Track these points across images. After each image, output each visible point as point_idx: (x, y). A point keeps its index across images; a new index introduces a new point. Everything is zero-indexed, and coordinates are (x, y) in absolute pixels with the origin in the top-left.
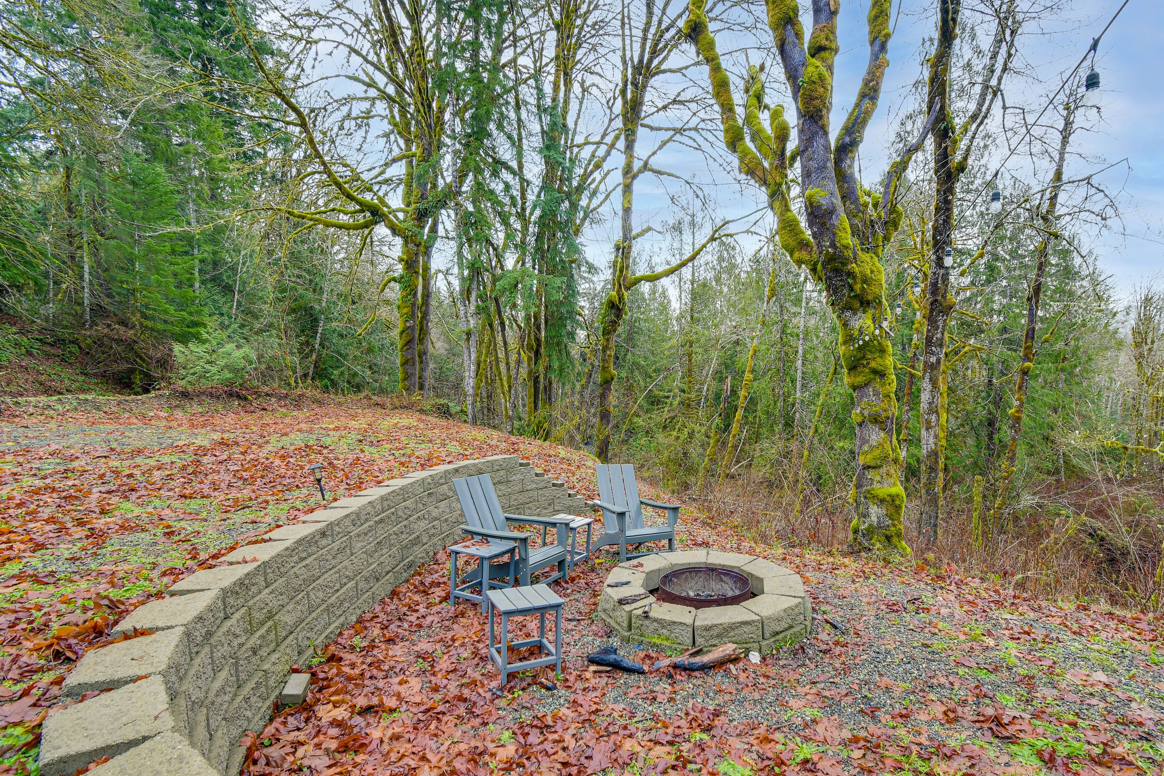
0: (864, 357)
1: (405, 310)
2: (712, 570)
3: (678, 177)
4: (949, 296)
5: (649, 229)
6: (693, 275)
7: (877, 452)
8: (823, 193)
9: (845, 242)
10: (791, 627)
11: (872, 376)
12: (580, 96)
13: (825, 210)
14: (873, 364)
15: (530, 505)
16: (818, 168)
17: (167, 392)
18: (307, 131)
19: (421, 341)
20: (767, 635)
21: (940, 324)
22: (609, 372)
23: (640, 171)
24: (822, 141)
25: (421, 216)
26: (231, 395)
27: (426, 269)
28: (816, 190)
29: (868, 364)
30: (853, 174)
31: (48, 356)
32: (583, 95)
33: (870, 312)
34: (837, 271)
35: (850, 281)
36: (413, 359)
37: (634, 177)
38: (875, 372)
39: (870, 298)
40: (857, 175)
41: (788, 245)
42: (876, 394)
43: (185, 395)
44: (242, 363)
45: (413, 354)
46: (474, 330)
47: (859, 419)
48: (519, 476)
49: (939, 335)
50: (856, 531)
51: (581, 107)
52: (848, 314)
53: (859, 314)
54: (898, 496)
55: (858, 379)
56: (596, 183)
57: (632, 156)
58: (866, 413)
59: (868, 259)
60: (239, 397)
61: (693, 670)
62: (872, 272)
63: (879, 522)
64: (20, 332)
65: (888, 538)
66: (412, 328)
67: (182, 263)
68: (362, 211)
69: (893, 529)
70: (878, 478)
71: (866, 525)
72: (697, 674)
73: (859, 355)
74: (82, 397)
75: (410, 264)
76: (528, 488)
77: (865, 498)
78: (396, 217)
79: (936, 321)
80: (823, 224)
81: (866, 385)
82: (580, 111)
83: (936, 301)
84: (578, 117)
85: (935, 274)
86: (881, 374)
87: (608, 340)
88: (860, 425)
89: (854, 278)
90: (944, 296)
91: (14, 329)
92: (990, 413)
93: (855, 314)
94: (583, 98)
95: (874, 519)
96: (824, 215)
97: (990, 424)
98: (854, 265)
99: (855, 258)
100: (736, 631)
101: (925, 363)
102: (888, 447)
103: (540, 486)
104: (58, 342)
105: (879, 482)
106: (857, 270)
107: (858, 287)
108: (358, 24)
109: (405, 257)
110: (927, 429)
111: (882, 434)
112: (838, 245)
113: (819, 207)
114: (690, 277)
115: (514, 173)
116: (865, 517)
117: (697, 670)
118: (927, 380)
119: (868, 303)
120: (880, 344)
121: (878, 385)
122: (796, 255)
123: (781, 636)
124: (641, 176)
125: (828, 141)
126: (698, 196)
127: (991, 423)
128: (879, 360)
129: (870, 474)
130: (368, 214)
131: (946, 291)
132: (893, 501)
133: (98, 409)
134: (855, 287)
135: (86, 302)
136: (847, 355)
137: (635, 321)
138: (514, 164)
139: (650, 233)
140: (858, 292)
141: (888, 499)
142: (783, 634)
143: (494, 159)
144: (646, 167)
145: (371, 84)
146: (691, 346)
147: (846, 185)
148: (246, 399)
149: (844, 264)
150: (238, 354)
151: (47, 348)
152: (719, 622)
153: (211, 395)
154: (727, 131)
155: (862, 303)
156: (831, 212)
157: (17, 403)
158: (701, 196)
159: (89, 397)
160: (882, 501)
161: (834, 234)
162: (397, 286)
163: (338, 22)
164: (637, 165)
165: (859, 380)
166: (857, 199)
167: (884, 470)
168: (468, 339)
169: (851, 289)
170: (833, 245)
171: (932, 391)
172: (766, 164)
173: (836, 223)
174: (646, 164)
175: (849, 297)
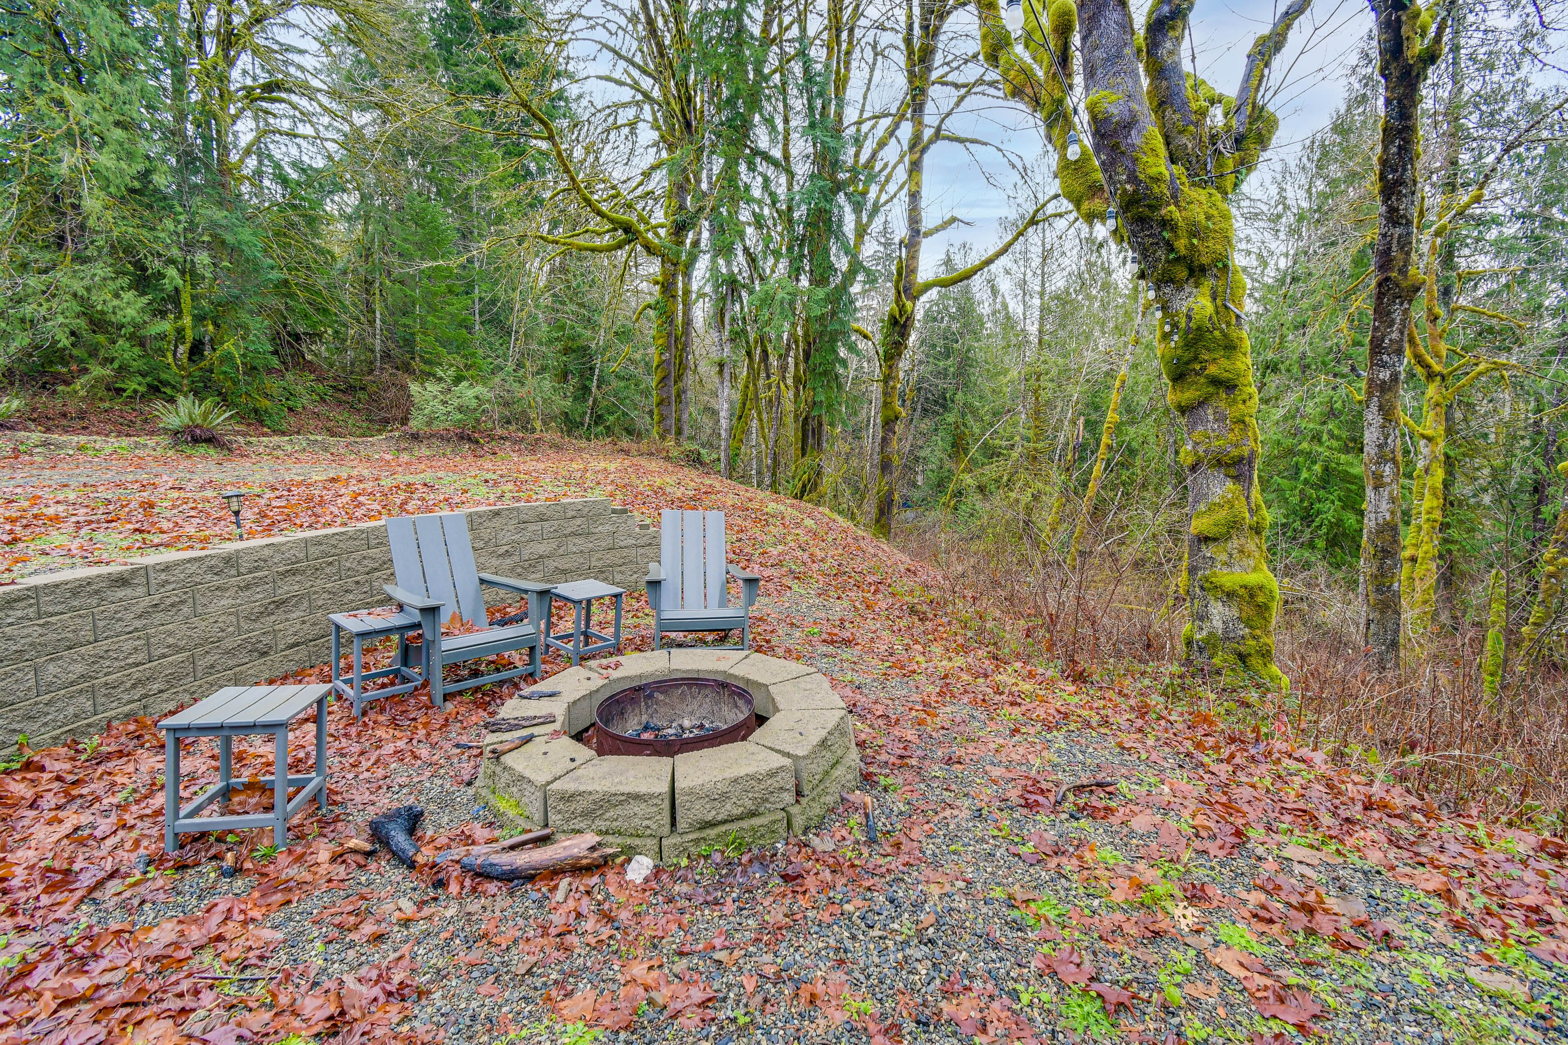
0: (1195, 358)
1: (660, 342)
2: (724, 685)
3: (985, 144)
4: (1412, 271)
5: (954, 220)
6: (1043, 284)
7: (1222, 515)
8: (1114, 97)
9: (1153, 171)
10: (753, 814)
11: (1211, 389)
12: (871, 61)
13: (1117, 123)
14: (1212, 370)
15: (623, 568)
16: (1108, 60)
17: (397, 434)
18: (555, 144)
19: (679, 377)
20: (682, 825)
21: (1397, 317)
22: (893, 409)
23: (931, 142)
24: (1116, 16)
25: (680, 229)
26: (461, 438)
27: (687, 292)
28: (1103, 93)
29: (1204, 369)
30: (1177, 65)
31: (340, 403)
32: (875, 60)
33: (1208, 284)
34: (1141, 220)
35: (1166, 235)
36: (669, 397)
37: (923, 151)
38: (1216, 382)
39: (1205, 260)
40: (1186, 66)
41: (1073, 192)
42: (1221, 418)
43: (415, 437)
44: (474, 403)
45: (669, 392)
46: (727, 360)
47: (1190, 460)
48: (608, 527)
49: (1395, 336)
50: (1189, 643)
51: (871, 76)
52: (1167, 290)
53: (1187, 289)
54: (1261, 588)
55: (1187, 395)
56: (889, 169)
57: (920, 123)
58: (1201, 450)
59: (1203, 199)
60: (470, 439)
61: (489, 877)
62: (1208, 218)
63: (1226, 630)
64: (317, 380)
65: (1242, 657)
66: (667, 362)
67: (457, 305)
68: (615, 230)
69: (1252, 643)
70: (1224, 557)
71: (1204, 633)
72: (492, 887)
73: (1187, 356)
74: (312, 438)
75: (667, 287)
76: (622, 544)
77: (1202, 588)
78: (657, 234)
79: (1389, 313)
80: (1115, 147)
81: (1201, 404)
82: (870, 80)
83: (1387, 279)
84: (868, 89)
85: (1384, 236)
86: (1228, 386)
87: (890, 367)
88: (1194, 468)
89: (1174, 228)
90: (1403, 271)
91: (312, 377)
92: (1536, 471)
93: (1180, 289)
94: (874, 64)
95: (1218, 624)
96: (1115, 131)
97: (1536, 490)
98: (1172, 208)
99: (1174, 196)
100: (619, 811)
101: (1371, 381)
102: (1241, 507)
103: (641, 542)
104: (351, 389)
105: (1225, 564)
106: (1177, 215)
107: (1181, 245)
108: (623, 22)
109: (660, 279)
110: (1376, 488)
111: (1230, 484)
112: (1142, 177)
113: (1107, 120)
114: (1038, 289)
115: (775, 163)
116: (1201, 619)
117: (497, 878)
118: (1374, 408)
119: (1203, 269)
120: (1225, 335)
121: (1222, 404)
122: (1085, 206)
123: (712, 833)
124: (933, 147)
125: (1128, 16)
126: (1014, 166)
127: (1538, 489)
128: (1224, 362)
129: (1208, 551)
130: (620, 232)
131: (1406, 263)
132: (1252, 596)
133: (326, 450)
134: (1176, 244)
135: (378, 348)
136: (1167, 357)
137: (968, 351)
138: (777, 153)
139: (955, 225)
140: (1183, 252)
141: (1242, 592)
142: (723, 828)
143: (752, 149)
144: (938, 135)
145: (636, 86)
146: (1038, 380)
147: (1164, 84)
148: (477, 442)
149: (1153, 208)
150: (471, 393)
151: (339, 395)
152: (590, 788)
153: (442, 438)
154: (984, 37)
155: (1191, 272)
156: (1129, 124)
157: (249, 443)
158: (1019, 165)
159: (319, 438)
160: (1230, 595)
161: (1135, 160)
162: (651, 313)
163: (601, 21)
164: (928, 133)
165: (1189, 395)
166: (1185, 103)
167: (1235, 543)
168: (721, 372)
169: (1171, 248)
170: (1133, 178)
171: (1383, 427)
172: (1040, 74)
173: (1137, 142)
174: (938, 129)
175: (1168, 261)
